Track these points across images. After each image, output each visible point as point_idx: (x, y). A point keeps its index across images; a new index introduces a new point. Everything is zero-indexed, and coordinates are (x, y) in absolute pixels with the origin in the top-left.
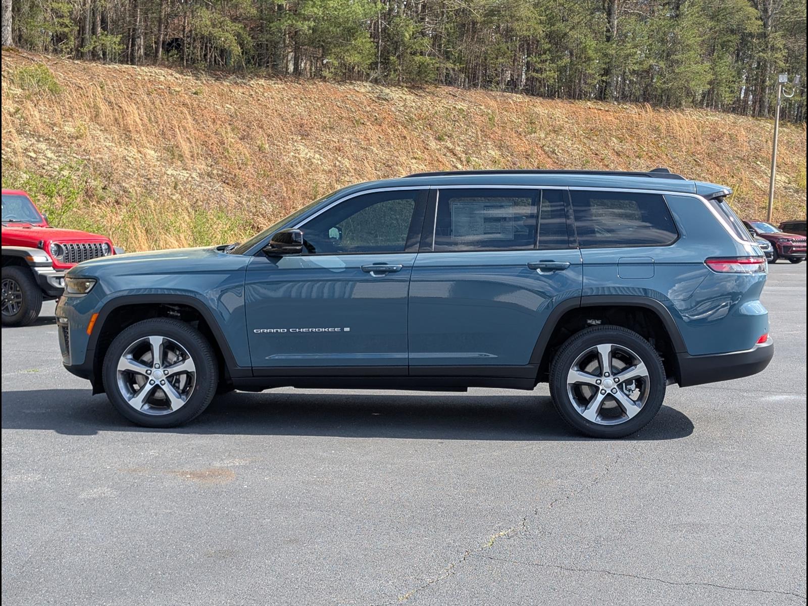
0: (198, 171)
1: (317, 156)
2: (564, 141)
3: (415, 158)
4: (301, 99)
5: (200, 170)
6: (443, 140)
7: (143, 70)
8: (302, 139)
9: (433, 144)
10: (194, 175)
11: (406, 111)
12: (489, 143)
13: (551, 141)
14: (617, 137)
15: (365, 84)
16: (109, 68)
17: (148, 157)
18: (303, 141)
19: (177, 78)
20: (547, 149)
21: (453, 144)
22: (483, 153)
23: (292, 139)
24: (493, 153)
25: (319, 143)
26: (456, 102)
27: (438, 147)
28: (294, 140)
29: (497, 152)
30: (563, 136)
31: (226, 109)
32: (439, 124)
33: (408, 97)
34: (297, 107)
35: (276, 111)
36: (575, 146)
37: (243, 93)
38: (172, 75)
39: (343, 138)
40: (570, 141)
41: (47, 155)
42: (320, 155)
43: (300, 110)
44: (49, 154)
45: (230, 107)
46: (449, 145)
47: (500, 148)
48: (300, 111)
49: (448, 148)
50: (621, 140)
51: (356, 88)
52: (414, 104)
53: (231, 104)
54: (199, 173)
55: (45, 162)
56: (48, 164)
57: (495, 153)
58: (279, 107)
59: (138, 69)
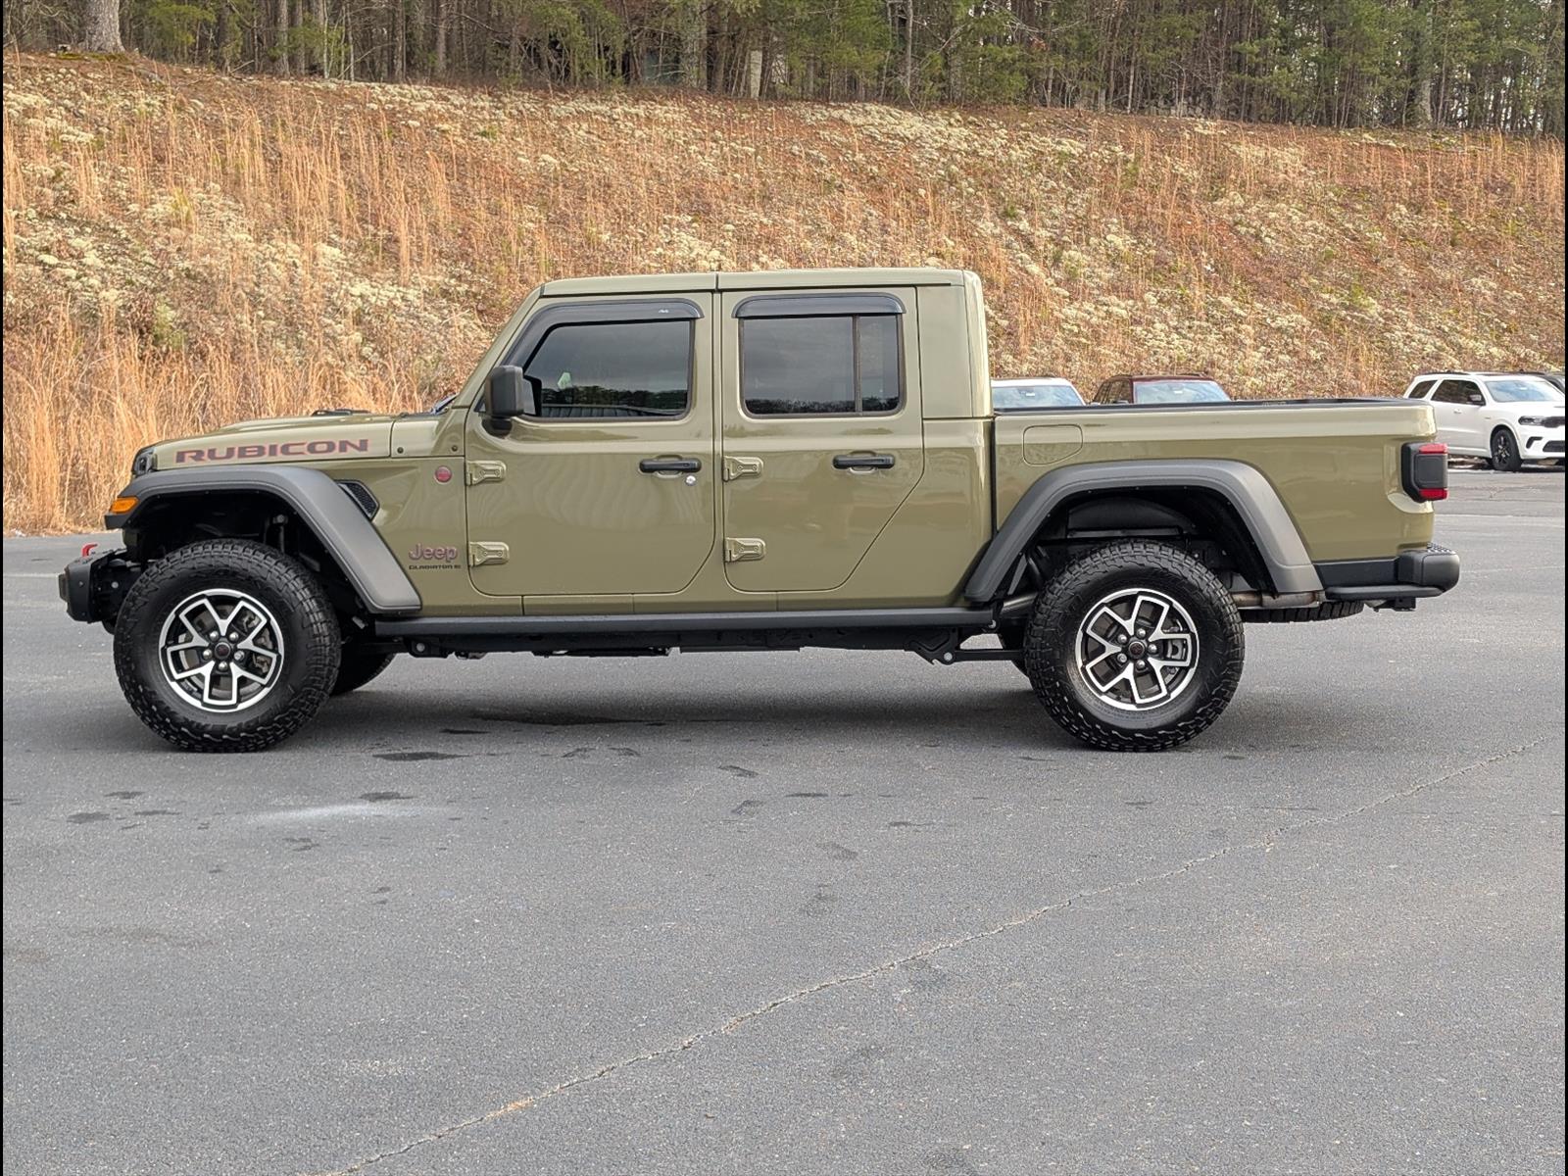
0: (425, 287)
1: (715, 253)
2: (1287, 211)
3: (938, 255)
4: (715, 141)
5: (429, 284)
6: (1014, 216)
7: (385, 93)
8: (693, 221)
9: (987, 226)
10: (412, 294)
11: (942, 159)
12: (1115, 221)
13: (1257, 214)
14: (1409, 205)
15: (868, 108)
16: (316, 89)
17: (321, 261)
18: (695, 225)
19: (456, 106)
20: (1243, 230)
21: (1032, 225)
22: (1093, 240)
23: (672, 220)
24: (1118, 241)
25: (730, 227)
26: (1064, 141)
27: (997, 231)
28: (675, 223)
29: (1128, 237)
30: (1288, 203)
31: (543, 164)
32: (1011, 186)
33: (956, 131)
34: (700, 157)
35: (651, 165)
36: (1308, 223)
37: (589, 133)
38: (446, 99)
39: (787, 218)
40: (1300, 214)
41: (84, 260)
42: (722, 252)
43: (707, 163)
44: (91, 258)
45: (550, 159)
46: (1024, 225)
47: (1136, 231)
48: (705, 164)
49: (1017, 232)
50: (1417, 207)
51: (847, 117)
52: (965, 145)
53: (555, 156)
54: (425, 292)
55: (73, 273)
56: (78, 278)
57: (1120, 241)
58: (660, 159)
59: (378, 90)
